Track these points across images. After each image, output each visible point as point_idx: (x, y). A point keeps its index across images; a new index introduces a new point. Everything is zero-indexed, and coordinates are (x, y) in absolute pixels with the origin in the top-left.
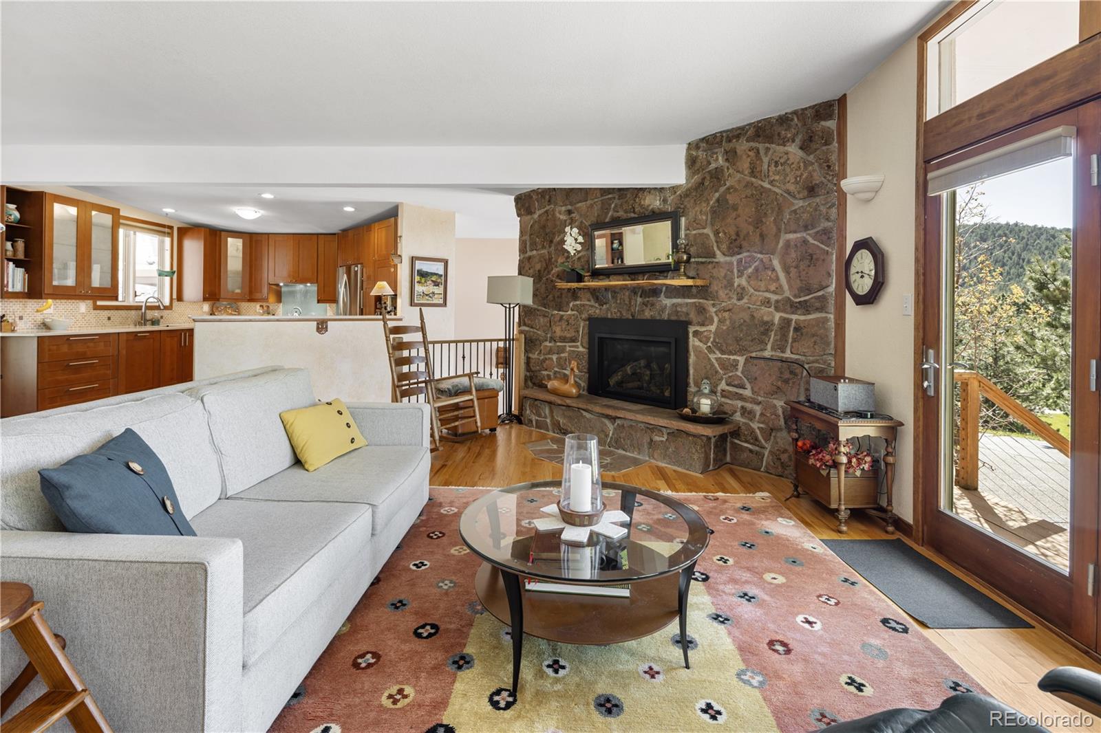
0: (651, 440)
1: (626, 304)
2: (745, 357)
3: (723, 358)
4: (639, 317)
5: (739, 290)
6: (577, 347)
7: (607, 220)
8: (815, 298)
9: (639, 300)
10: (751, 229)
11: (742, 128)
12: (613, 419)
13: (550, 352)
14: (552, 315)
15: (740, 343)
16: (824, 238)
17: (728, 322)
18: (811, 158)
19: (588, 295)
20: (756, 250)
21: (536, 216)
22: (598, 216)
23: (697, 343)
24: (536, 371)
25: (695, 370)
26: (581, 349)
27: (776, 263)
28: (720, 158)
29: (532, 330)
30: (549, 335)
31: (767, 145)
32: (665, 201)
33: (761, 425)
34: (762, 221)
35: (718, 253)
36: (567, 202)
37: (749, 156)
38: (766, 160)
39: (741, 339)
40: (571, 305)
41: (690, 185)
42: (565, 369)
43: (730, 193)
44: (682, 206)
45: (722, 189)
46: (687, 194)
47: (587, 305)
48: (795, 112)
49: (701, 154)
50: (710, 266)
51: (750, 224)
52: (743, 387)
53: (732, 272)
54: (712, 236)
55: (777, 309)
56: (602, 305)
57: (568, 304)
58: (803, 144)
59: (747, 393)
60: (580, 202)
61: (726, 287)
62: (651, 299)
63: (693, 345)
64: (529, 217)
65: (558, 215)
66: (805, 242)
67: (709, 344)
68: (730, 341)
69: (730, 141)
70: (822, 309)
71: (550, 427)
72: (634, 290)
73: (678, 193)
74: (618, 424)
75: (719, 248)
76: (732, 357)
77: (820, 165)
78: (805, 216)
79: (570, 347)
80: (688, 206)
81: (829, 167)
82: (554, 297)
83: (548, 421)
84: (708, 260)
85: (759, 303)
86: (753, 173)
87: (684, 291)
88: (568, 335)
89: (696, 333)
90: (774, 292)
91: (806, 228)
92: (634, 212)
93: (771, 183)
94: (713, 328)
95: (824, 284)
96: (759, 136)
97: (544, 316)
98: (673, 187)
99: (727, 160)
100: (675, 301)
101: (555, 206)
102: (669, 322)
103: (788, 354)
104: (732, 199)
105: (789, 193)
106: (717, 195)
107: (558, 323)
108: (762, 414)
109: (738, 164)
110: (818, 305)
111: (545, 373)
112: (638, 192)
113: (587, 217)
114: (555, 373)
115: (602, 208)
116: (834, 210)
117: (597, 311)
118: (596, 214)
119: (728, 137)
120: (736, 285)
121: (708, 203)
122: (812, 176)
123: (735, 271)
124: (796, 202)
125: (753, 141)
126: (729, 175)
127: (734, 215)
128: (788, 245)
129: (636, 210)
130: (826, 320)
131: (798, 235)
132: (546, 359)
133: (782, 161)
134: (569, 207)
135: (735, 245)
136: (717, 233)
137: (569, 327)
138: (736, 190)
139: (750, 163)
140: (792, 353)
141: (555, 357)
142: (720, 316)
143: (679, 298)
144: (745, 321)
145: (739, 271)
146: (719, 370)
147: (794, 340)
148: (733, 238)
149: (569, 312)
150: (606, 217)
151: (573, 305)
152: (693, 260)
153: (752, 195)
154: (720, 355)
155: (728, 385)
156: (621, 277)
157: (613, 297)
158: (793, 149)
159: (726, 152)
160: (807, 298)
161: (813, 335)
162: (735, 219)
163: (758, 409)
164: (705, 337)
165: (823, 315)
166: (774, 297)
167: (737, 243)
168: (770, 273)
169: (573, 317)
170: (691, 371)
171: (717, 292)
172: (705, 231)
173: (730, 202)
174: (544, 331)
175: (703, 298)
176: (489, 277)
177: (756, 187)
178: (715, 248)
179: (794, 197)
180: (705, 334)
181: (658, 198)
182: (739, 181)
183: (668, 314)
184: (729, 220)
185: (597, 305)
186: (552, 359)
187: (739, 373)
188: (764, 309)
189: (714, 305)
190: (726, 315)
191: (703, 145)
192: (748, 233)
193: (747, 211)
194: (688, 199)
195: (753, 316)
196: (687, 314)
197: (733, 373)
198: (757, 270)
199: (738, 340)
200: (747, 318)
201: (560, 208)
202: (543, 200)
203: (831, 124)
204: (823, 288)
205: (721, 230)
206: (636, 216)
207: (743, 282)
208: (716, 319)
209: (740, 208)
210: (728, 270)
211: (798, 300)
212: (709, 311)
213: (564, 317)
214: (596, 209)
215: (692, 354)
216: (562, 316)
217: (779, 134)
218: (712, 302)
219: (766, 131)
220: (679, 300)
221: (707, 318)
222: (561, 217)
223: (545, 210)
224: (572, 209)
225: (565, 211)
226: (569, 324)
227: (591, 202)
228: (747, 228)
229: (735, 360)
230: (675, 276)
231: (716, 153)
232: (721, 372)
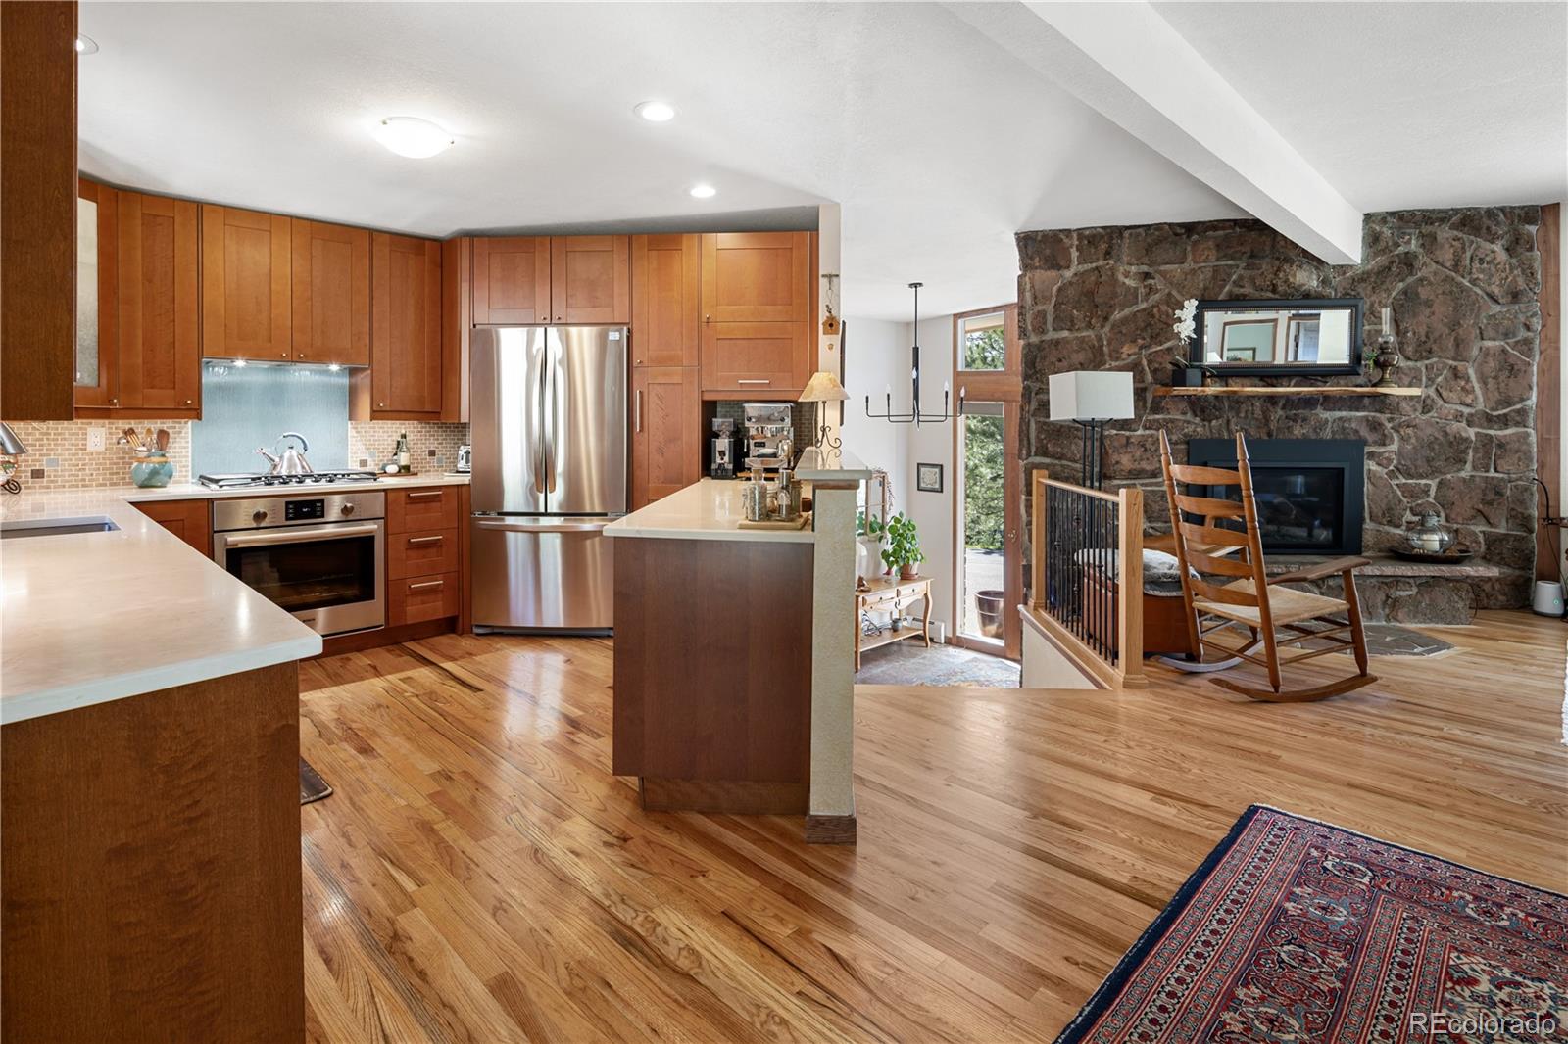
0: (1390, 598)
1: (1257, 419)
2: (1437, 480)
3: (1411, 484)
4: (1282, 437)
5: (1429, 400)
7: (1221, 297)
8: (1514, 411)
9: (1280, 413)
10: (1445, 331)
11: (1446, 211)
14: (1104, 437)
15: (1431, 464)
16: (1523, 347)
17: (1413, 440)
18: (1515, 261)
19: (1183, 405)
20: (1449, 356)
21: (1068, 274)
22: (1206, 289)
23: (1374, 467)
25: (1370, 503)
27: (1471, 372)
28: (1414, 242)
29: (1057, 462)
31: (1472, 237)
32: (1325, 282)
34: (1459, 323)
35: (1401, 354)
36: (1145, 260)
37: (1452, 246)
38: (1469, 254)
39: (1433, 459)
40: (1141, 421)
41: (1370, 267)
43: (1423, 286)
44: (1353, 293)
45: (1410, 280)
46: (1363, 278)
47: (1179, 420)
49: (1386, 231)
51: (1445, 325)
53: (1421, 378)
55: (1471, 424)
56: (1210, 422)
58: (1509, 245)
60: (1170, 263)
62: (1301, 412)
63: (1369, 472)
64: (1053, 273)
65: (1121, 278)
66: (1504, 351)
67: (1392, 467)
68: (1419, 463)
69: (1431, 224)
70: (1523, 423)
72: (1272, 399)
73: (1348, 275)
75: (1403, 349)
76: (1423, 481)
77: (1524, 271)
78: (1504, 322)
79: (1142, 485)
80: (1363, 295)
81: (1532, 274)
85: (1451, 417)
86: (1456, 267)
87: (1354, 402)
88: (1142, 469)
89: (1373, 455)
90: (1468, 405)
91: (1504, 335)
92: (1275, 290)
93: (1474, 282)
94: (1394, 447)
95: (1522, 396)
96: (1465, 226)
99: (1422, 245)
100: (1338, 414)
101: (1118, 263)
102: (1333, 441)
103: (1490, 474)
104: (1424, 293)
105: (1489, 295)
106: (1401, 285)
107: (1118, 450)
109: (1437, 252)
110: (1518, 418)
113: (1184, 287)
115: (1217, 278)
116: (1536, 320)
117: (1199, 429)
118: (1201, 286)
120: (1424, 394)
121: (1391, 294)
122: (1516, 281)
123: (1424, 378)
124: (1493, 305)
125: (1457, 230)
126: (1424, 264)
127: (1427, 312)
128: (1485, 353)
129: (1280, 288)
130: (1525, 434)
131: (1497, 343)
133: (1487, 258)
134: (1145, 269)
135: (1423, 348)
136: (1401, 333)
137: (1148, 455)
138: (1430, 283)
139: (1454, 254)
140: (1496, 471)
142: (1403, 433)
143: (1345, 410)
144: (1436, 438)
145: (1429, 378)
146: (1403, 498)
147: (1497, 457)
148: (1423, 339)
149: (1139, 432)
151: (1149, 421)
153: (1451, 292)
154: (1404, 481)
155: (1415, 515)
156: (1246, 381)
157: (1231, 408)
158: (1499, 248)
159: (1422, 235)
160: (1505, 411)
161: (1515, 451)
162: (1429, 317)
164: (1386, 459)
165: (1521, 429)
166: (1466, 411)
167: (1427, 346)
168: (1463, 383)
169: (1150, 439)
170: (1366, 503)
171: (1398, 404)
173: (1422, 297)
175: (1376, 411)
177: (1456, 284)
178: (1399, 349)
179: (1494, 300)
180: (1387, 455)
181: (1315, 277)
182: (1435, 274)
183: (1331, 431)
184: (1422, 318)
185: (1197, 420)
187: (1431, 500)
188: (1457, 425)
189: (1390, 420)
190: (1410, 431)
191: (1392, 220)
192: (1441, 336)
193: (1442, 309)
194: (1364, 285)
195: (1446, 433)
196: (1358, 432)
197: (1424, 501)
198: (1448, 378)
199: (1428, 461)
200: (1438, 435)
201: (1127, 268)
202: (1093, 250)
204: (1523, 400)
205: (1410, 328)
206: (1277, 296)
207: (1432, 391)
208: (1396, 437)
209: (1435, 305)
210: (1415, 377)
211: (1495, 413)
212: (1386, 428)
213: (1132, 440)
214: (1202, 277)
215: (1367, 482)
216: (1128, 438)
217: (1487, 228)
218: (1389, 416)
219: (1471, 221)
220: (1344, 414)
221: (1384, 435)
222: (1127, 281)
223: (1094, 265)
224: (1151, 270)
225: (1135, 274)
226: (1145, 450)
227: (1193, 266)
228: (1441, 329)
229: (1426, 484)
230: (1342, 382)
231: (1410, 234)
232: (1405, 500)
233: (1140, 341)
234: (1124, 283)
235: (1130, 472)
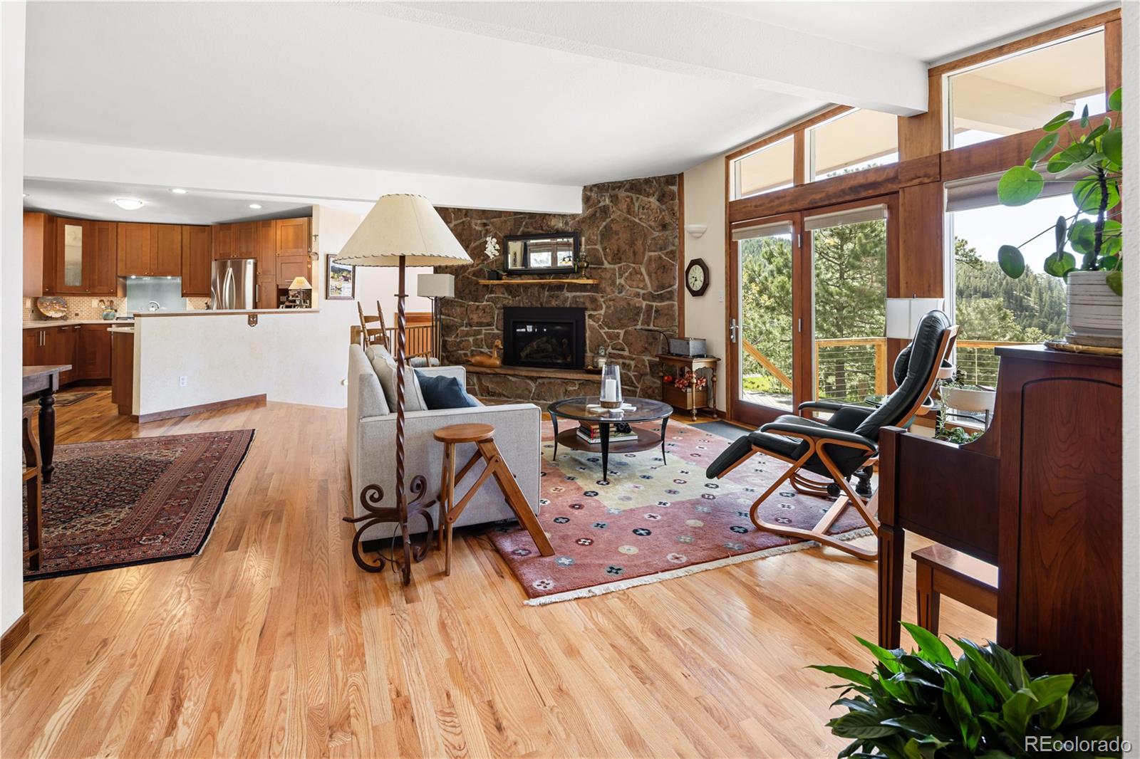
0: (566, 390)
1: (535, 297)
2: (624, 330)
3: (610, 332)
4: (547, 306)
5: (620, 287)
6: (493, 330)
7: (519, 233)
8: (666, 292)
9: (546, 293)
10: (627, 247)
11: (622, 182)
12: (534, 379)
13: (467, 334)
14: (468, 305)
15: (621, 321)
16: (671, 256)
17: (612, 308)
18: (663, 207)
19: (503, 290)
20: (631, 261)
21: (452, 225)
22: (511, 229)
23: (591, 322)
24: (452, 351)
25: (590, 341)
26: (496, 331)
27: (643, 270)
28: (607, 200)
29: (448, 318)
30: (465, 322)
31: (638, 196)
32: (567, 224)
33: (636, 373)
34: (634, 243)
35: (605, 262)
36: (483, 216)
37: (626, 201)
38: (637, 205)
39: (622, 319)
40: (486, 297)
41: (586, 215)
42: (482, 348)
43: (613, 223)
44: (582, 229)
45: (608, 220)
46: (583, 221)
47: (501, 297)
48: (654, 178)
49: (593, 195)
50: (600, 271)
51: (626, 244)
52: (623, 350)
53: (615, 275)
54: (601, 251)
55: (644, 299)
56: (515, 297)
57: (484, 296)
58: (659, 198)
59: (626, 353)
60: (495, 217)
61: (611, 285)
62: (556, 292)
63: (589, 324)
65: (474, 226)
66: (660, 258)
67: (600, 323)
68: (614, 321)
69: (614, 190)
70: (671, 299)
71: (478, 392)
72: (542, 286)
73: (577, 219)
74: (539, 383)
75: (606, 259)
76: (616, 331)
77: (669, 212)
78: (660, 242)
79: (485, 330)
80: (586, 229)
81: (674, 214)
82: (470, 291)
83: (476, 388)
84: (598, 266)
85: (632, 295)
86: (629, 212)
87: (583, 288)
88: (485, 321)
89: (590, 316)
90: (642, 289)
91: (661, 249)
92: (542, 229)
93: (640, 219)
94: (602, 312)
95: (672, 284)
96: (633, 189)
97: (462, 306)
98: (573, 215)
99: (612, 201)
100: (575, 294)
101: (471, 218)
102: (571, 308)
103: (651, 327)
104: (614, 227)
105: (650, 226)
106: (604, 223)
107: (475, 312)
108: (636, 366)
109: (619, 205)
110: (668, 296)
111: (462, 352)
112: (544, 216)
113: (503, 231)
114: (472, 351)
115: (514, 224)
116: (677, 240)
117: (511, 302)
118: (509, 228)
119: (612, 186)
120: (618, 283)
121: (598, 228)
122: (664, 218)
123: (617, 274)
124: (655, 233)
125: (628, 191)
126: (613, 212)
127: (616, 237)
128: (650, 259)
129: (544, 228)
130: (673, 305)
131: (656, 253)
132: (462, 341)
133: (647, 206)
134: (484, 221)
135: (617, 258)
136: (604, 249)
137: (485, 315)
138: (617, 222)
139: (627, 205)
140: (654, 326)
141: (471, 339)
142: (607, 304)
143: (578, 292)
144: (624, 307)
145: (619, 274)
147: (655, 318)
148: (616, 252)
149: (485, 303)
150: (518, 231)
151: (488, 297)
152: (590, 266)
153: (628, 226)
154: (607, 330)
155: (613, 349)
156: (531, 277)
157: (524, 291)
158: (653, 200)
159: (611, 196)
160: (662, 292)
161: (666, 315)
162: (617, 240)
163: (633, 363)
164: (597, 318)
165: (671, 302)
166: (642, 292)
167: (618, 256)
168: (639, 276)
169: (488, 307)
170: (588, 342)
171: (605, 288)
172: (596, 247)
173: (614, 229)
174: (461, 319)
175: (594, 292)
176: (419, 275)
177: (631, 221)
178: (603, 259)
179: (654, 230)
180: (597, 316)
181: (561, 221)
182: (620, 216)
183: (570, 303)
184: (613, 241)
185: (510, 297)
186: (469, 341)
187: (621, 341)
188: (636, 299)
189: (602, 297)
190: (611, 303)
191: (595, 189)
192: (626, 250)
193: (625, 236)
194: (584, 224)
195: (629, 304)
196: (584, 303)
197: (617, 341)
198: (631, 273)
199: (619, 320)
200: (625, 305)
201: (476, 221)
202: (460, 213)
203: (675, 188)
204: (671, 286)
205: (607, 247)
206: (543, 232)
207: (622, 281)
208: (604, 306)
209: (620, 233)
210: (612, 274)
211: (656, 293)
212: (599, 301)
214: (509, 224)
215: (588, 330)
216: (478, 306)
217: (645, 190)
218: (601, 295)
219: (637, 186)
220: (578, 294)
221: (597, 305)
222: (477, 228)
223: (461, 221)
224: (488, 222)
225: (481, 224)
226: (485, 312)
227: (505, 219)
228: (625, 247)
229: (618, 333)
230: (575, 277)
231: (604, 196)
232: (608, 341)
233: (482, 258)
234: (475, 229)
235: (477, 323)
